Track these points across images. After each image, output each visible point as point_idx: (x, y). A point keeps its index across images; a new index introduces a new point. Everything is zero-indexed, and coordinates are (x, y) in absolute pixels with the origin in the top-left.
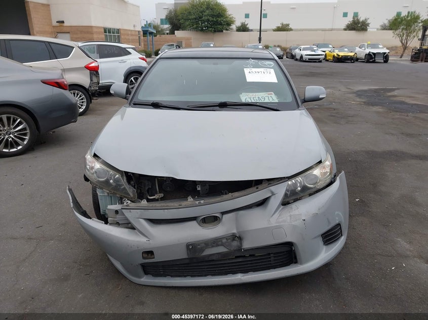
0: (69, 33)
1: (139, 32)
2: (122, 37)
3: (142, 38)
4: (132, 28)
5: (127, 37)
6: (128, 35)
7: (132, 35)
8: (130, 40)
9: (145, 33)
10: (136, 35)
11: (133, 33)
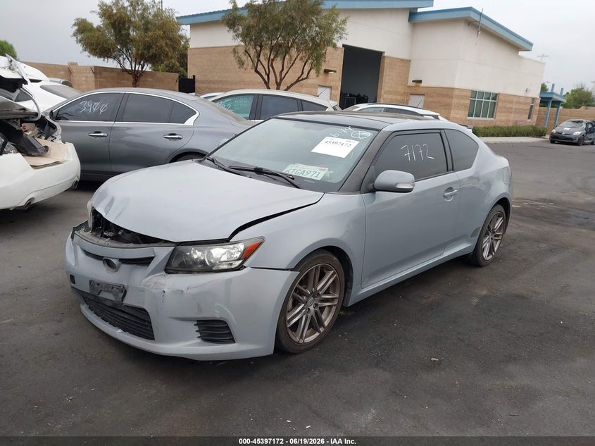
0: (424, 95)
1: (533, 99)
2: (500, 104)
3: (537, 108)
4: (522, 93)
5: (508, 105)
6: (511, 102)
7: (518, 103)
8: (513, 110)
9: (545, 102)
10: (526, 104)
11: (522, 100)
